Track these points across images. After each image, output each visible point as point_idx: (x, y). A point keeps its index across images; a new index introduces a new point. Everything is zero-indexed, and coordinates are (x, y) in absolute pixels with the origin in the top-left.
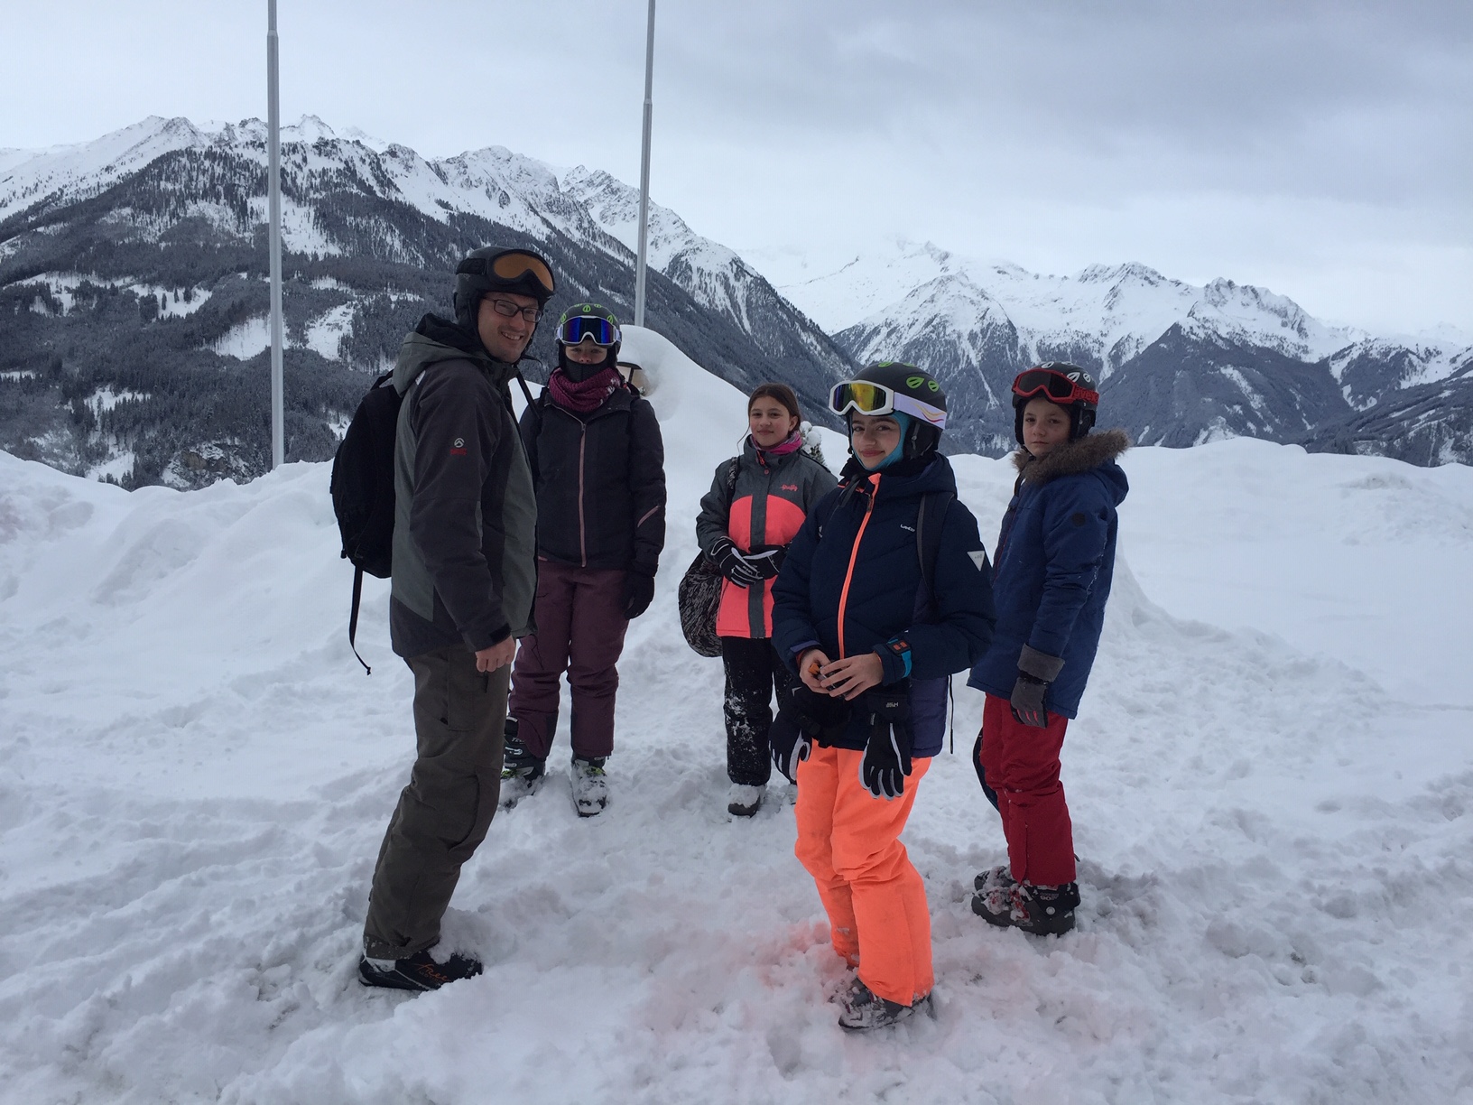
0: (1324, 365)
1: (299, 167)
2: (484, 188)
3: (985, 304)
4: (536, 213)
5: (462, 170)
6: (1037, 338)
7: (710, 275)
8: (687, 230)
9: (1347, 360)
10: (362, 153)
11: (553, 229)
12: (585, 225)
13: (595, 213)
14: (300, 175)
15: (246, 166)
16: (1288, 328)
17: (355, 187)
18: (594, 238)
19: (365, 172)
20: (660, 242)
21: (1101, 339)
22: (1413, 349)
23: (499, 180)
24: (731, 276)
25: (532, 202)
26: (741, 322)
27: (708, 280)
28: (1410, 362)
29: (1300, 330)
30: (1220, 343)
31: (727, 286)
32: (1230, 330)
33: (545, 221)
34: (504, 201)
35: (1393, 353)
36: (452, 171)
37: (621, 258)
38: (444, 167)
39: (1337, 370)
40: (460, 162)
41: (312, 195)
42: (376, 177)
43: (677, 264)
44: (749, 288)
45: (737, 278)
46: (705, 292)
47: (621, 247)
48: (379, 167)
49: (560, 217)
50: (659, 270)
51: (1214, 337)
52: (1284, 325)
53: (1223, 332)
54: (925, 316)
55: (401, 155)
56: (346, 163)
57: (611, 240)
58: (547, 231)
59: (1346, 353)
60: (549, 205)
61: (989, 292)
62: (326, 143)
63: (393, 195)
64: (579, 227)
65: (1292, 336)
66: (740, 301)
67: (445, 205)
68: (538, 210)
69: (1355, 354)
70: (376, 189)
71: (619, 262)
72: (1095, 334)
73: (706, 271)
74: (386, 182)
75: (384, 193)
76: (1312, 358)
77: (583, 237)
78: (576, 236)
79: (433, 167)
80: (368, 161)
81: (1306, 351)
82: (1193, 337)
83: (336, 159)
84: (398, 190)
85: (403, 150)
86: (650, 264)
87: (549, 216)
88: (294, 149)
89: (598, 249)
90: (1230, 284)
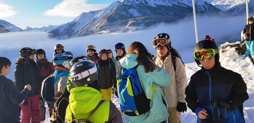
1: (134, 4)
4: (170, 2)
7: (201, 6)
14: (134, 5)
15: (127, 5)
17: (142, 5)
18: (180, 4)
19: (143, 2)
31: (204, 7)
33: (171, 3)
34: (165, 1)
41: (137, 8)
42: (145, 3)
44: (208, 6)
45: (206, 5)
46: (200, 9)
57: (183, 4)
58: (172, 5)
63: (148, 5)
64: (177, 3)
66: (207, 9)
67: (156, 4)
70: (145, 4)
71: (185, 7)
83: (139, 1)
86: (190, 6)
87: (172, 2)
88: (133, 1)
89: (181, 6)
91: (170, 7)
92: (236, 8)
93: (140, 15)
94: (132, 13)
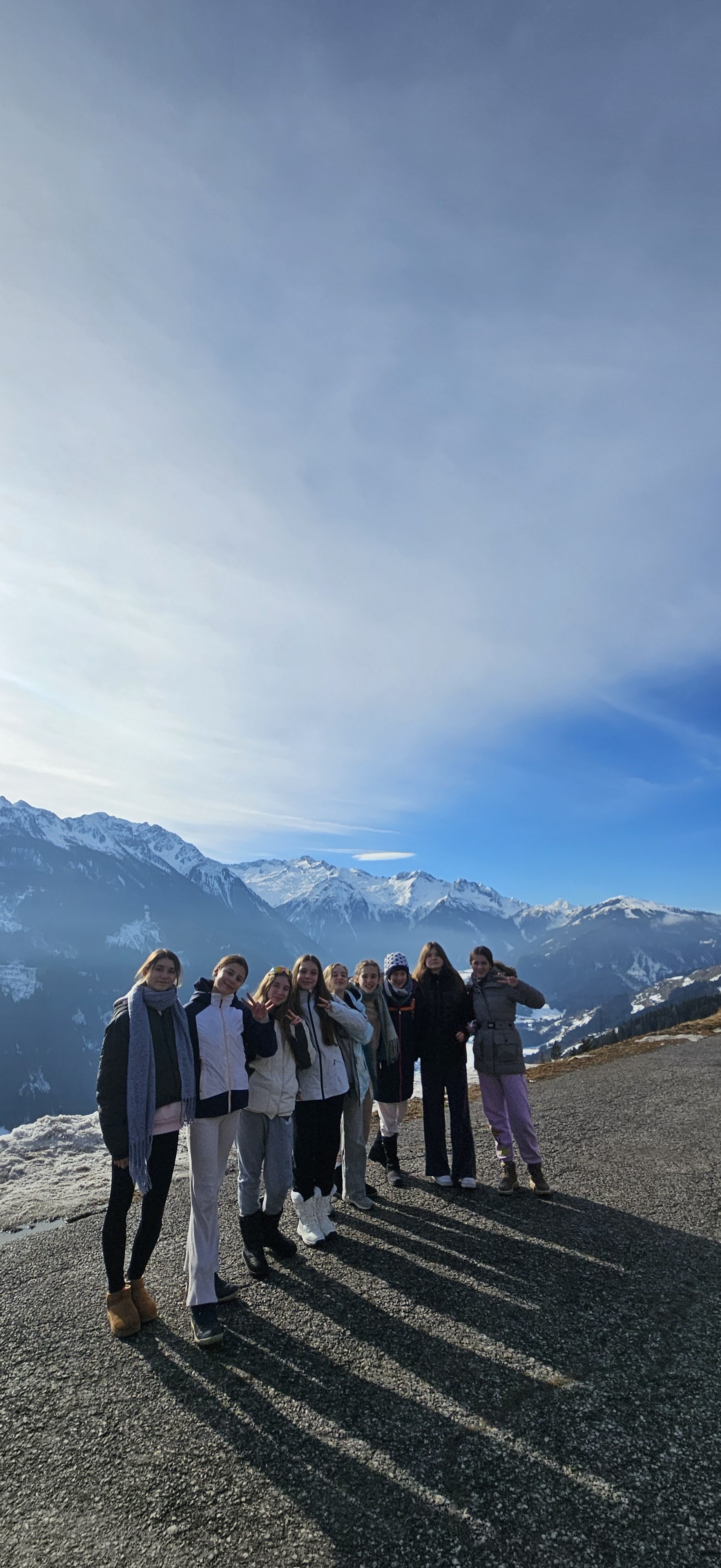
0: (511, 919)
2: (91, 833)
3: (351, 891)
4: (119, 845)
5: (81, 824)
6: (378, 908)
7: (211, 877)
8: (200, 854)
9: (521, 917)
10: (26, 815)
11: (128, 853)
12: (146, 851)
13: (151, 846)
16: (493, 902)
17: (19, 832)
18: (150, 858)
19: (27, 826)
20: (186, 860)
21: (409, 908)
22: (549, 911)
23: (100, 829)
24: (222, 878)
25: (117, 840)
26: (227, 900)
27: (210, 880)
28: (549, 918)
29: (499, 903)
31: (220, 883)
32: (467, 903)
33: (124, 849)
34: (102, 839)
35: (540, 914)
36: (75, 825)
37: (164, 869)
38: (71, 822)
39: (517, 921)
40: (80, 820)
42: (32, 828)
43: (194, 871)
44: (231, 884)
45: (225, 879)
46: (208, 885)
47: (164, 863)
48: (35, 821)
49: (132, 848)
50: (184, 874)
51: (460, 906)
52: (491, 900)
53: (464, 903)
54: (322, 898)
56: (16, 819)
57: (159, 859)
58: (124, 855)
59: (520, 914)
60: (127, 841)
61: (353, 885)
63: (40, 837)
64: (142, 853)
65: (494, 905)
66: (226, 891)
67: (69, 841)
68: (121, 844)
69: (524, 914)
70: (31, 833)
71: (162, 870)
73: (209, 875)
74: (37, 829)
75: (35, 835)
76: (506, 917)
77: (144, 858)
78: (141, 857)
79: (65, 822)
80: (28, 819)
81: (502, 913)
84: (44, 834)
86: (179, 872)
87: (126, 848)
89: (151, 864)
90: (465, 881)
91: (119, 861)
92: (303, 901)
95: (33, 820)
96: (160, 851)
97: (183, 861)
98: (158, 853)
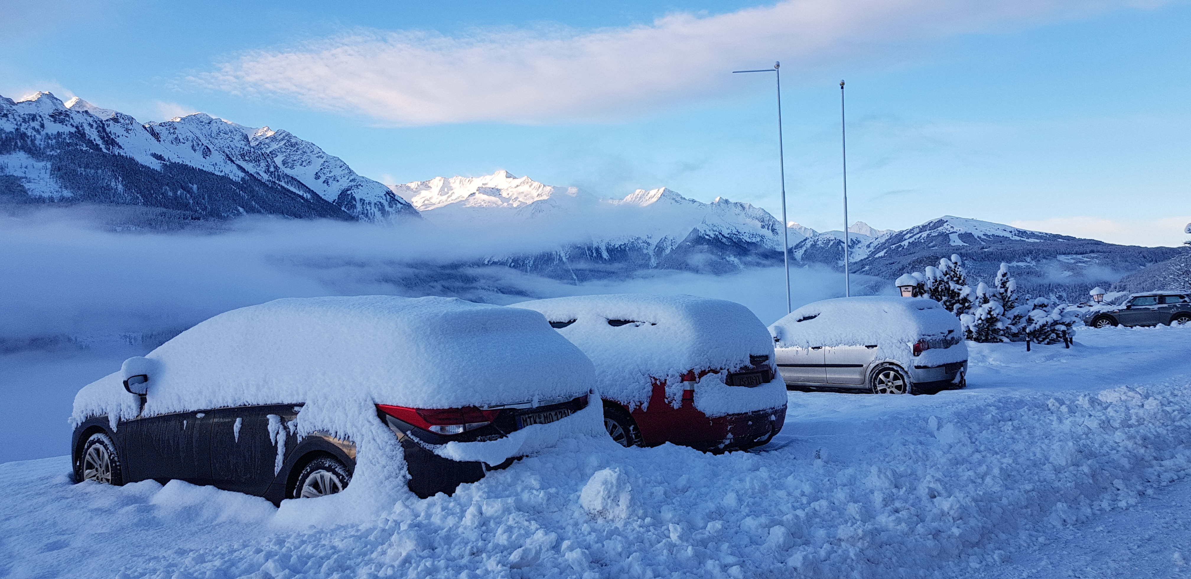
1: (38, 131)
2: (189, 144)
4: (232, 161)
5: (172, 131)
6: (605, 241)
7: (370, 202)
8: (351, 172)
9: (804, 248)
10: (90, 120)
11: (247, 173)
13: (278, 161)
14: (38, 136)
16: (765, 230)
17: (84, 146)
18: (279, 180)
19: (93, 134)
20: (331, 181)
21: (649, 240)
23: (202, 139)
24: (386, 204)
25: (228, 153)
27: (368, 208)
28: (844, 248)
29: (773, 230)
30: (724, 240)
31: (382, 211)
32: (729, 231)
33: (240, 167)
34: (207, 152)
35: (832, 243)
36: (164, 133)
37: (301, 193)
38: (157, 129)
39: (798, 256)
40: (171, 126)
41: (49, 153)
42: (102, 138)
43: (344, 194)
47: (301, 185)
48: (104, 130)
49: (251, 164)
50: (331, 201)
51: (720, 237)
52: (763, 227)
53: (725, 232)
55: (122, 121)
56: (77, 127)
58: (242, 175)
59: (803, 244)
60: (243, 156)
62: (61, 113)
63: (116, 151)
64: (267, 171)
65: (767, 233)
67: (159, 158)
68: (234, 159)
69: (808, 244)
70: (102, 146)
71: (300, 196)
72: (644, 237)
73: (367, 201)
74: (110, 141)
75: (108, 149)
77: (271, 178)
78: (265, 177)
79: (148, 129)
80: (95, 126)
81: (778, 244)
82: (707, 237)
83: (69, 125)
84: (120, 147)
85: (124, 117)
86: (325, 198)
87: (243, 164)
88: (34, 118)
90: (727, 201)
91: (235, 183)
93: (67, 193)
94: (19, 173)
95: (101, 127)
96: (292, 168)
97: (326, 182)
98: (288, 171)
